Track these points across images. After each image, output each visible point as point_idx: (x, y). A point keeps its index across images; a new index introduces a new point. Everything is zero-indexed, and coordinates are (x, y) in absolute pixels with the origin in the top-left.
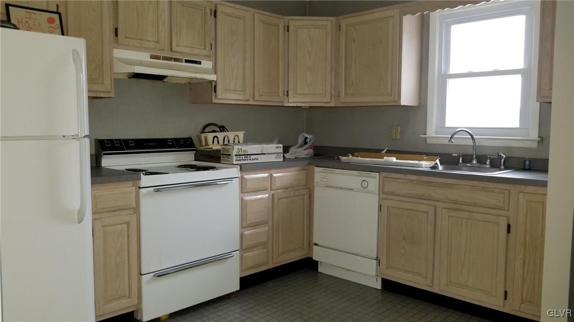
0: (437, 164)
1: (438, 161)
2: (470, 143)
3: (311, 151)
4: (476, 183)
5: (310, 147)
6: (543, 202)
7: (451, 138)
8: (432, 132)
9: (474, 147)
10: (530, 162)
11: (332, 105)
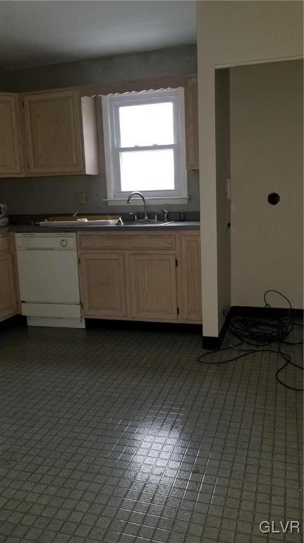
0: (119, 221)
1: (120, 219)
2: (142, 203)
3: (7, 219)
4: (151, 232)
5: (5, 217)
6: (197, 241)
7: (128, 200)
8: (111, 195)
9: (145, 206)
10: (184, 214)
11: (23, 176)
